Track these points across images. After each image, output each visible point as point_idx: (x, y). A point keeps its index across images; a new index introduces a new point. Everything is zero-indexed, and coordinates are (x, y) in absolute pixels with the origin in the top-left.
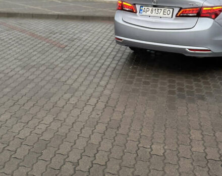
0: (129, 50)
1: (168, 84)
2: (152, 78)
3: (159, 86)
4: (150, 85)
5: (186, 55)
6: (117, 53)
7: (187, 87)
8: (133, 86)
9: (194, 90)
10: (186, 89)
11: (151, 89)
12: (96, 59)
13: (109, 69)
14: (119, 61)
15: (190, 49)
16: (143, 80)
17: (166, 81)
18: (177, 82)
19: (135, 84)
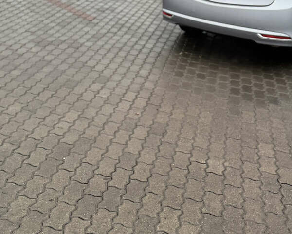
0: (178, 30)
1: (230, 80)
2: (209, 70)
3: (218, 81)
4: (206, 80)
5: (258, 42)
6: (163, 32)
7: (256, 85)
8: (183, 80)
9: (264, 90)
10: (254, 89)
11: (207, 84)
12: (134, 40)
13: (152, 54)
14: (165, 43)
15: (262, 35)
16: (197, 72)
17: (227, 76)
18: (242, 77)
19: (187, 77)
